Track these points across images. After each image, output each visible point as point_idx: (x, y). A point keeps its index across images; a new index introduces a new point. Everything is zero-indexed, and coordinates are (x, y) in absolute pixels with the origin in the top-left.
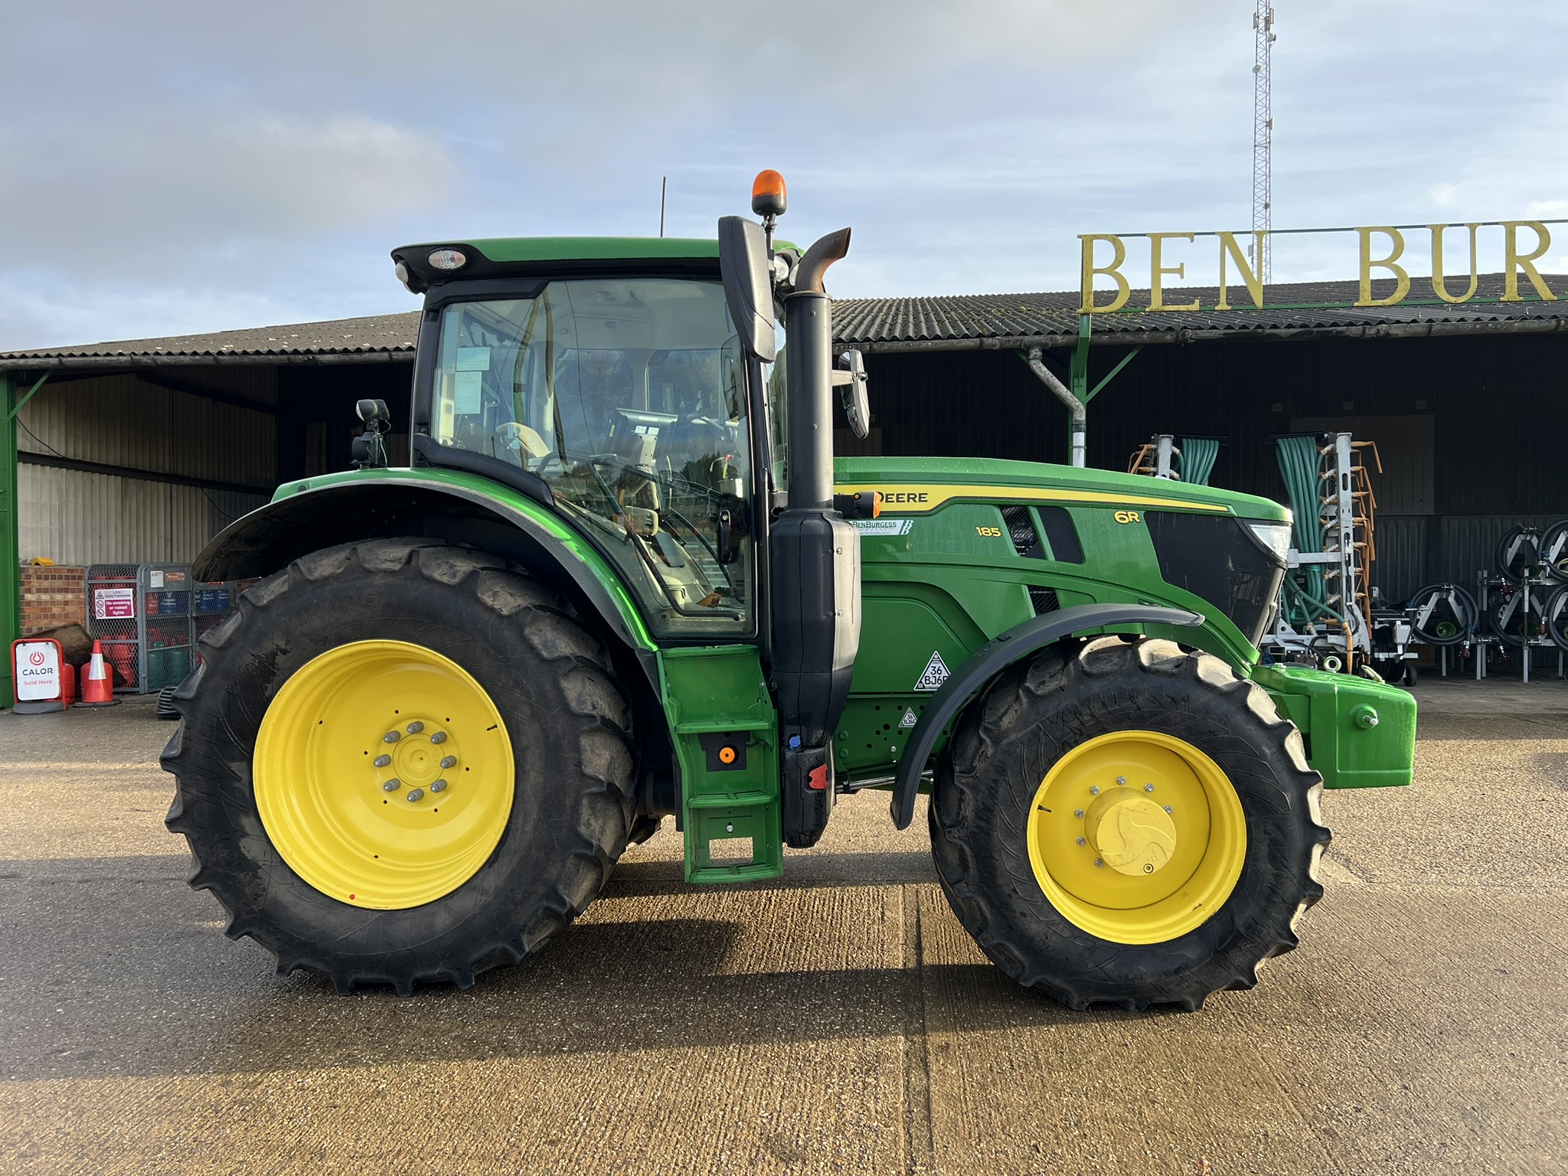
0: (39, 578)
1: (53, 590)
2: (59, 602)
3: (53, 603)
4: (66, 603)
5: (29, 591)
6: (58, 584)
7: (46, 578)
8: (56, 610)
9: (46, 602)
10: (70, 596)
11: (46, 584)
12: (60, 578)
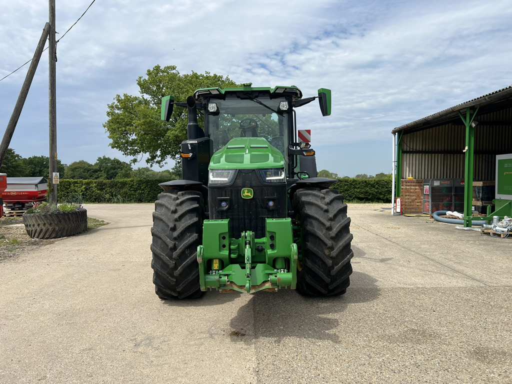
0: (406, 183)
1: (411, 186)
2: (413, 189)
3: (411, 189)
4: (416, 189)
5: (402, 186)
6: (413, 184)
7: (409, 183)
8: (411, 190)
9: (409, 189)
10: (417, 187)
11: (408, 184)
12: (414, 183)
